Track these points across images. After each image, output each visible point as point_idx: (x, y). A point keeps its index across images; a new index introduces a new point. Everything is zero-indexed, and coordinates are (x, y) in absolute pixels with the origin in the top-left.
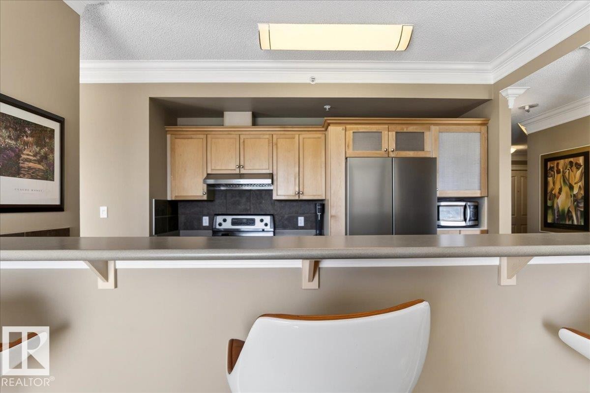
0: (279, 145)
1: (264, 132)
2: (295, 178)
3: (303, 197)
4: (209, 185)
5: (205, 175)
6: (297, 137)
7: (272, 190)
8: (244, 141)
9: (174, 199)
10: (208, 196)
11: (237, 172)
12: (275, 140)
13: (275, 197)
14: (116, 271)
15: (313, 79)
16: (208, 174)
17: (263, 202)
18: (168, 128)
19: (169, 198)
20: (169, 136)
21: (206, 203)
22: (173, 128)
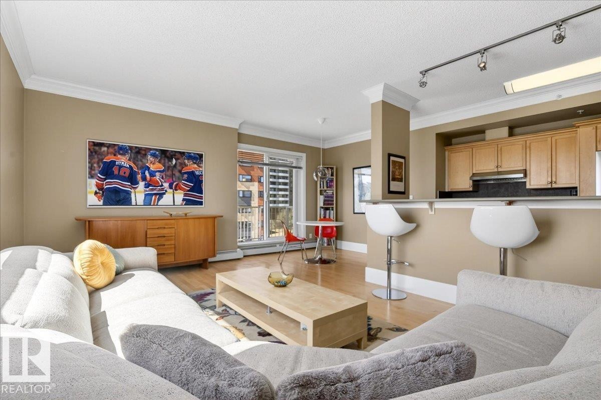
0: (532, 148)
1: (519, 140)
2: (548, 172)
3: (554, 186)
4: (474, 181)
5: (471, 175)
6: (549, 139)
7: (525, 182)
8: (501, 149)
9: (450, 190)
10: (473, 188)
11: (496, 170)
12: (528, 144)
13: (528, 187)
14: (435, 208)
15: (560, 96)
16: (473, 174)
17: (520, 191)
18: (446, 148)
19: (447, 190)
20: (447, 153)
21: (471, 193)
22: (449, 147)
